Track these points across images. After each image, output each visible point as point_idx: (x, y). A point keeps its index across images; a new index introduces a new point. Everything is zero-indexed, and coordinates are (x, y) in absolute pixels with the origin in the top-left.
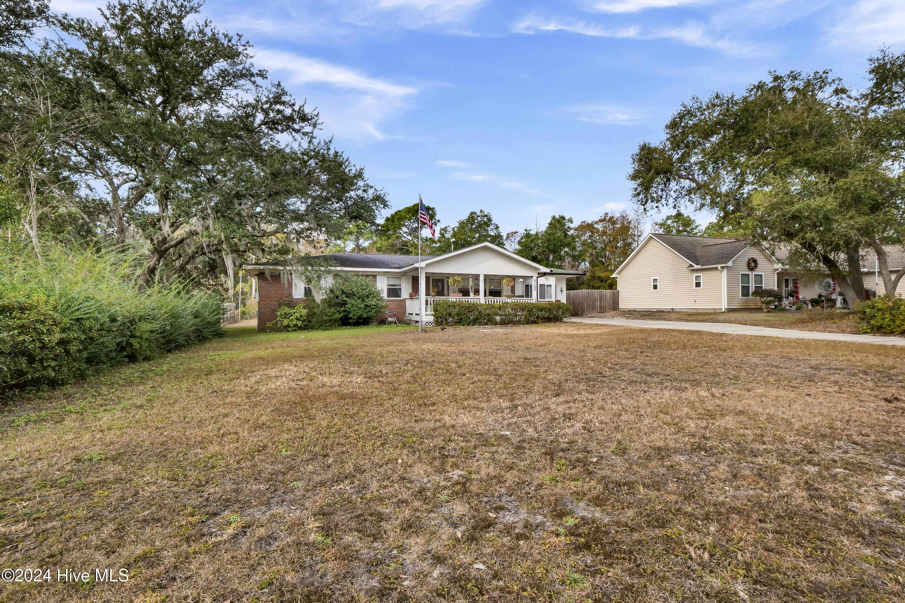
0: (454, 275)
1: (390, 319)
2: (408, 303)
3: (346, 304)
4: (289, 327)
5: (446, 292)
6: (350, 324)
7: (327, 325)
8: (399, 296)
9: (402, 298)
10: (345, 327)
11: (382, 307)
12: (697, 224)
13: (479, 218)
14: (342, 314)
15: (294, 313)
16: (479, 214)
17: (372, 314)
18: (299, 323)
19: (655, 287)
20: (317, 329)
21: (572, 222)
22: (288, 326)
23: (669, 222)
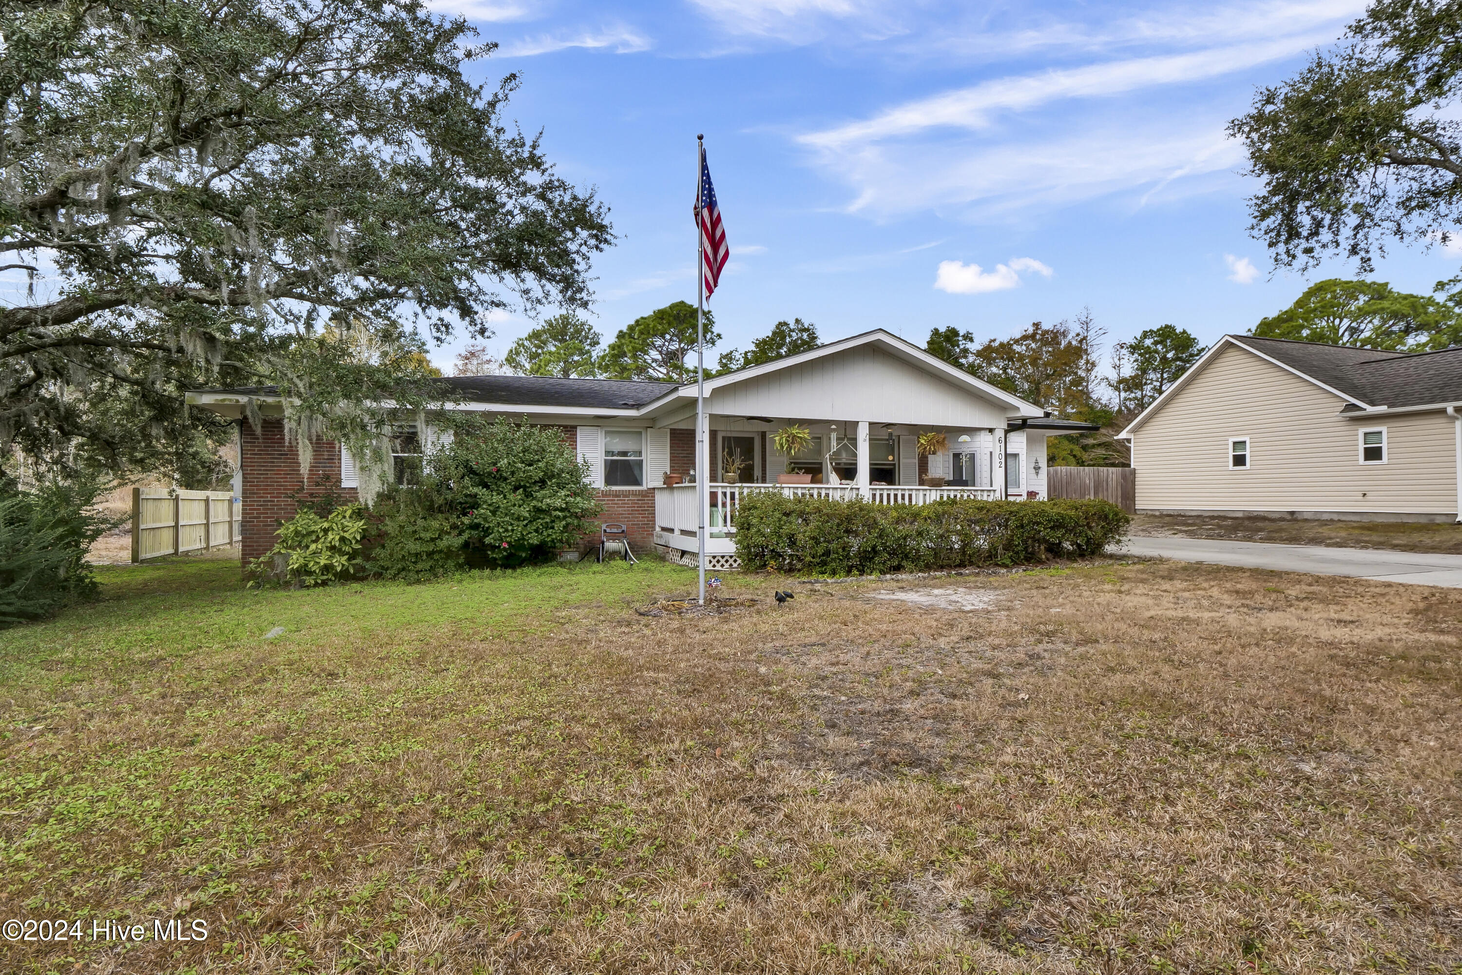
0: (791, 422)
1: (611, 545)
2: (662, 500)
3: (476, 506)
4: (310, 573)
5: (757, 472)
6: (492, 565)
7: (420, 566)
8: (638, 483)
9: (644, 487)
10: (476, 572)
11: (585, 514)
12: (1201, 345)
13: (794, 334)
14: (466, 536)
15: (326, 531)
16: (792, 326)
17: (555, 533)
18: (339, 562)
19: (1239, 460)
20: (394, 578)
21: (971, 340)
22: (303, 571)
23: (1148, 342)
